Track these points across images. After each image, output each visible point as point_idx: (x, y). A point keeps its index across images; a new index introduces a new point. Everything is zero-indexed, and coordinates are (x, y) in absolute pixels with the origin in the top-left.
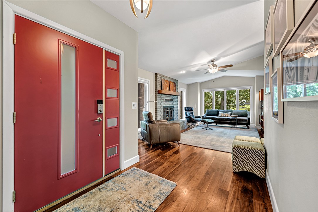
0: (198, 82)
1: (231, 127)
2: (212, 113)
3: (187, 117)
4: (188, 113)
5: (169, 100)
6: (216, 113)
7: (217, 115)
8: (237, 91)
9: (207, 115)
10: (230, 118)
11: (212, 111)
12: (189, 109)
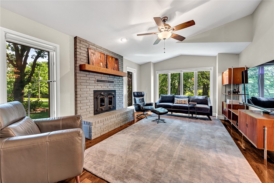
0: (150, 62)
1: (189, 117)
2: (166, 99)
3: (136, 105)
4: (137, 99)
5: (109, 82)
6: (171, 99)
7: (173, 101)
8: (196, 72)
9: (160, 102)
10: (187, 105)
11: (167, 97)
12: (139, 94)
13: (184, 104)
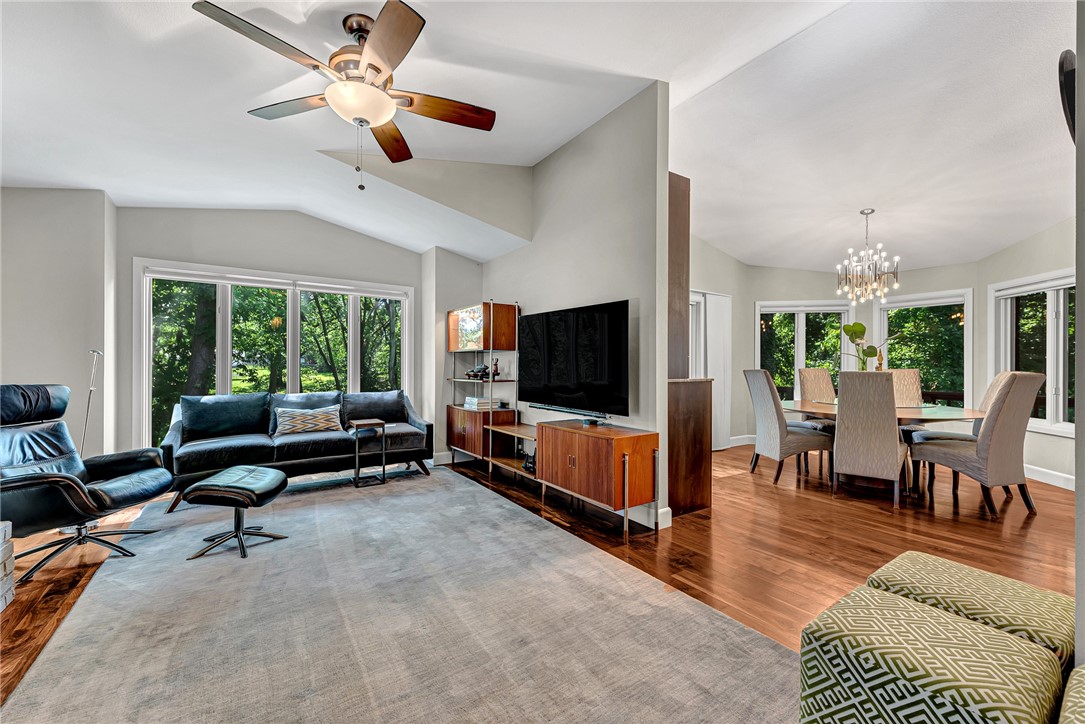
1: (355, 484)
7: (263, 425)
8: (354, 298)
10: (340, 434)
13: (328, 430)
